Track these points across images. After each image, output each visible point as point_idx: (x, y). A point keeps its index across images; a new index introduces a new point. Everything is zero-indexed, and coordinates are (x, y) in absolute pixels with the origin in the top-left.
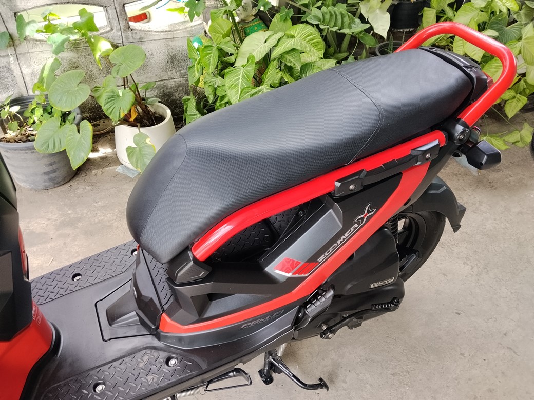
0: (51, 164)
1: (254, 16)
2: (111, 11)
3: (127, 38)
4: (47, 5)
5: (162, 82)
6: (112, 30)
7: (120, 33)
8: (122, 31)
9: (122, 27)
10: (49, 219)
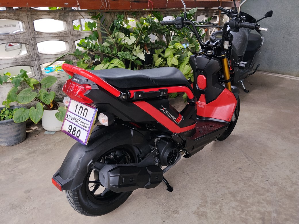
0: (18, 131)
1: (93, 64)
2: (35, 68)
3: (42, 79)
4: (9, 67)
5: (57, 97)
6: (35, 76)
7: (39, 77)
8: (40, 76)
9: (40, 74)
10: (22, 153)
